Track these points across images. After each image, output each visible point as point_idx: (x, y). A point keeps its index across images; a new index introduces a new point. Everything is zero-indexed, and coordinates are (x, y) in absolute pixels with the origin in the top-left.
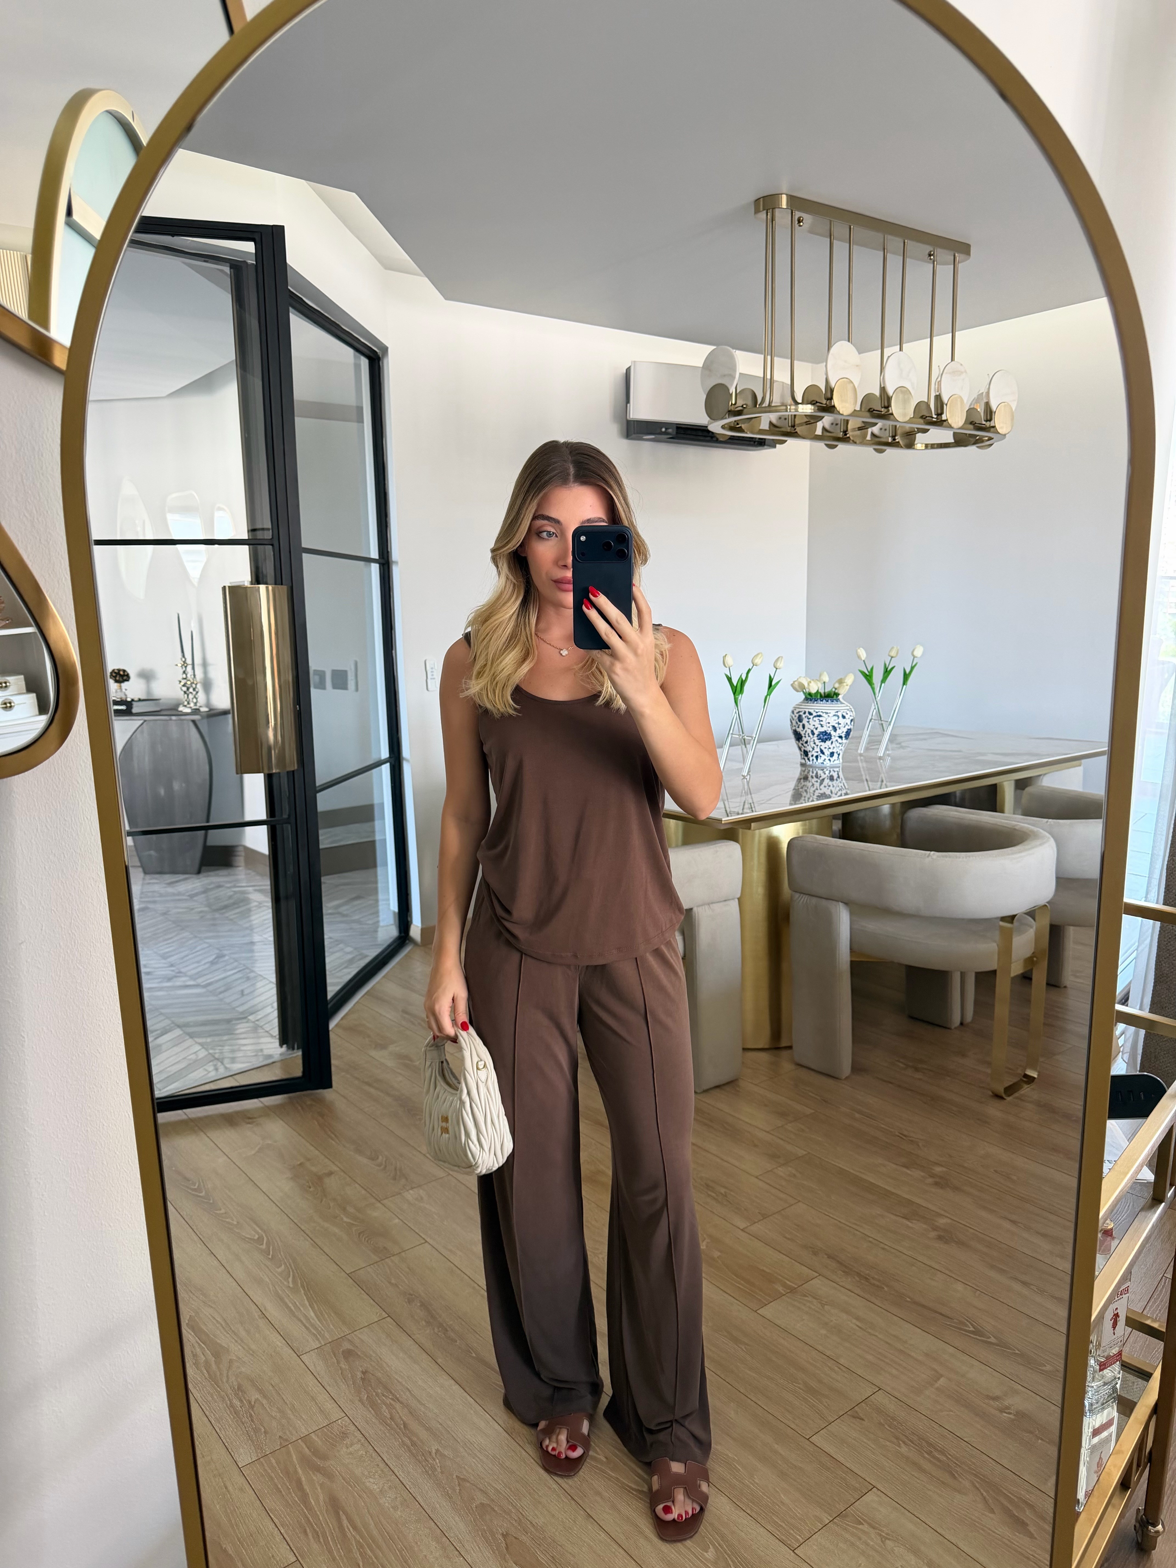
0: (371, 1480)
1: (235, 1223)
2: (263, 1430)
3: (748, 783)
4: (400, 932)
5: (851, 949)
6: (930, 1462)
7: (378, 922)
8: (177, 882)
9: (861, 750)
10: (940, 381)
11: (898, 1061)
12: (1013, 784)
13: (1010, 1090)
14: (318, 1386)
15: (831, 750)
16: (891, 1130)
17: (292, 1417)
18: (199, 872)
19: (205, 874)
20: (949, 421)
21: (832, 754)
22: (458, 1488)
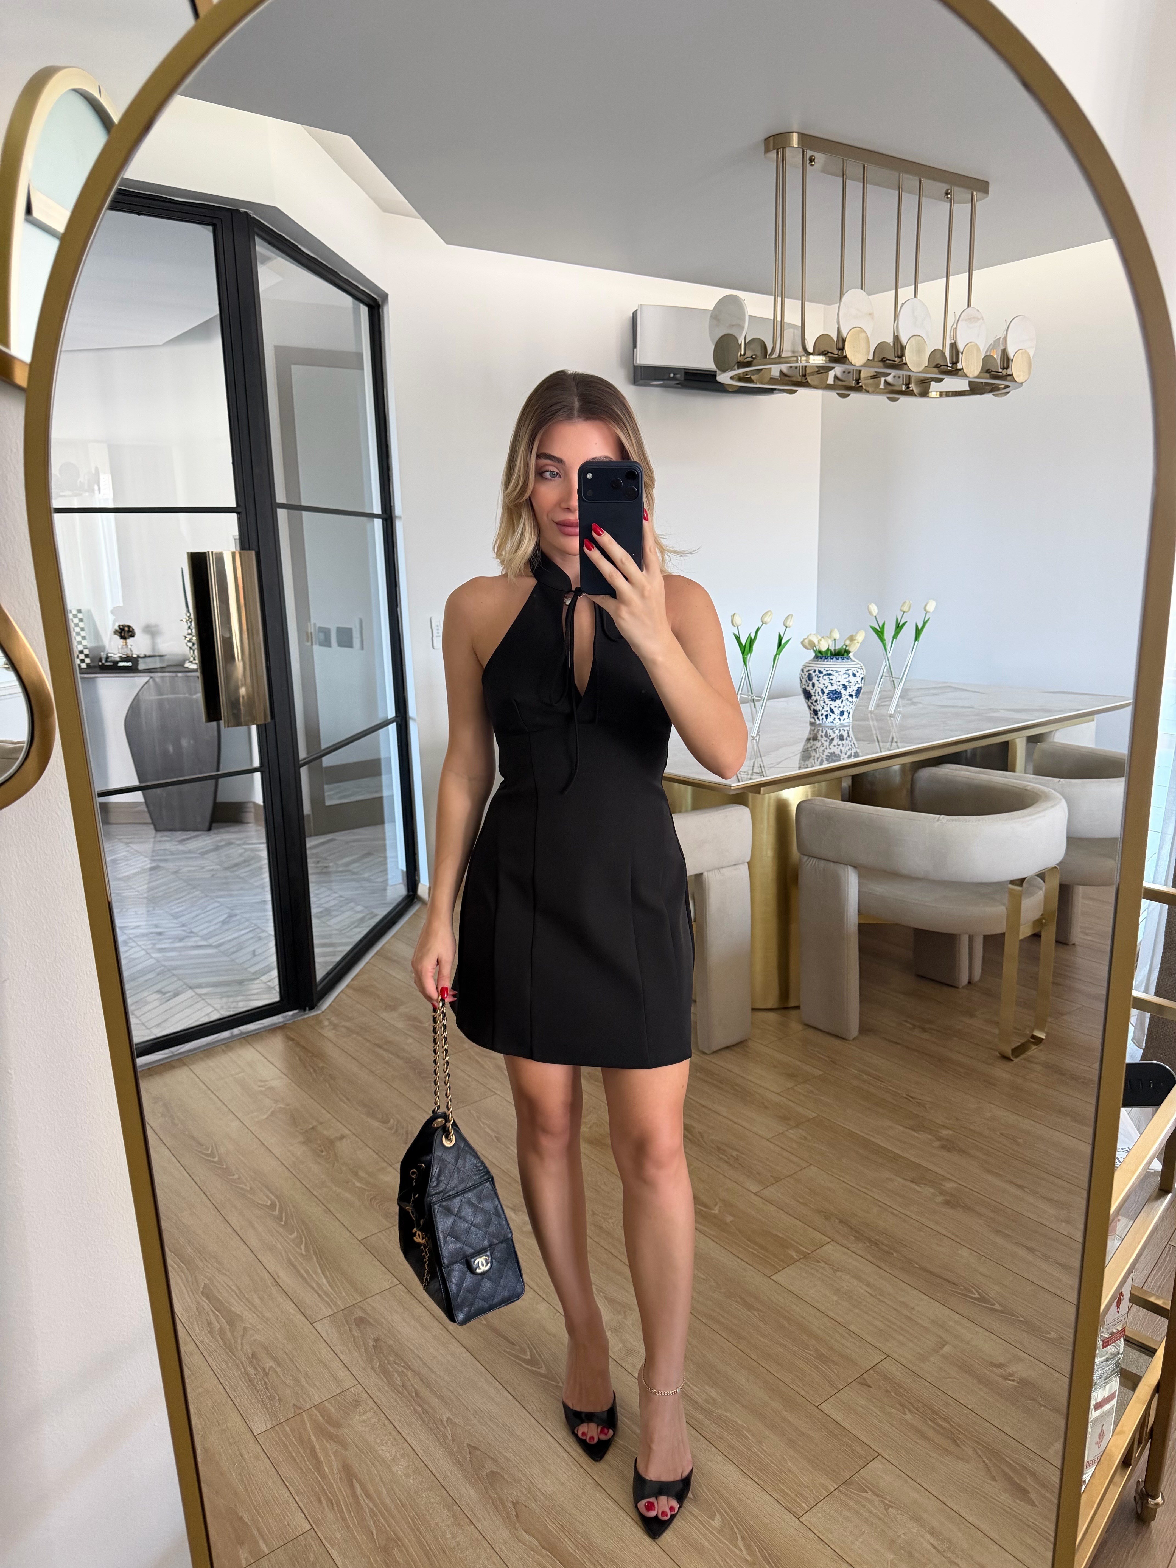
0: (384, 1448)
1: (249, 1189)
2: (277, 1398)
3: (758, 743)
4: (408, 891)
5: (859, 912)
6: (934, 1429)
7: (387, 880)
8: (188, 839)
9: (871, 708)
10: (956, 328)
11: (906, 1021)
12: (1024, 740)
13: (1019, 1051)
14: (331, 1354)
15: (841, 709)
16: (899, 1092)
17: (306, 1385)
18: (209, 829)
19: (216, 831)
20: (965, 370)
21: (842, 713)
22: (469, 1456)
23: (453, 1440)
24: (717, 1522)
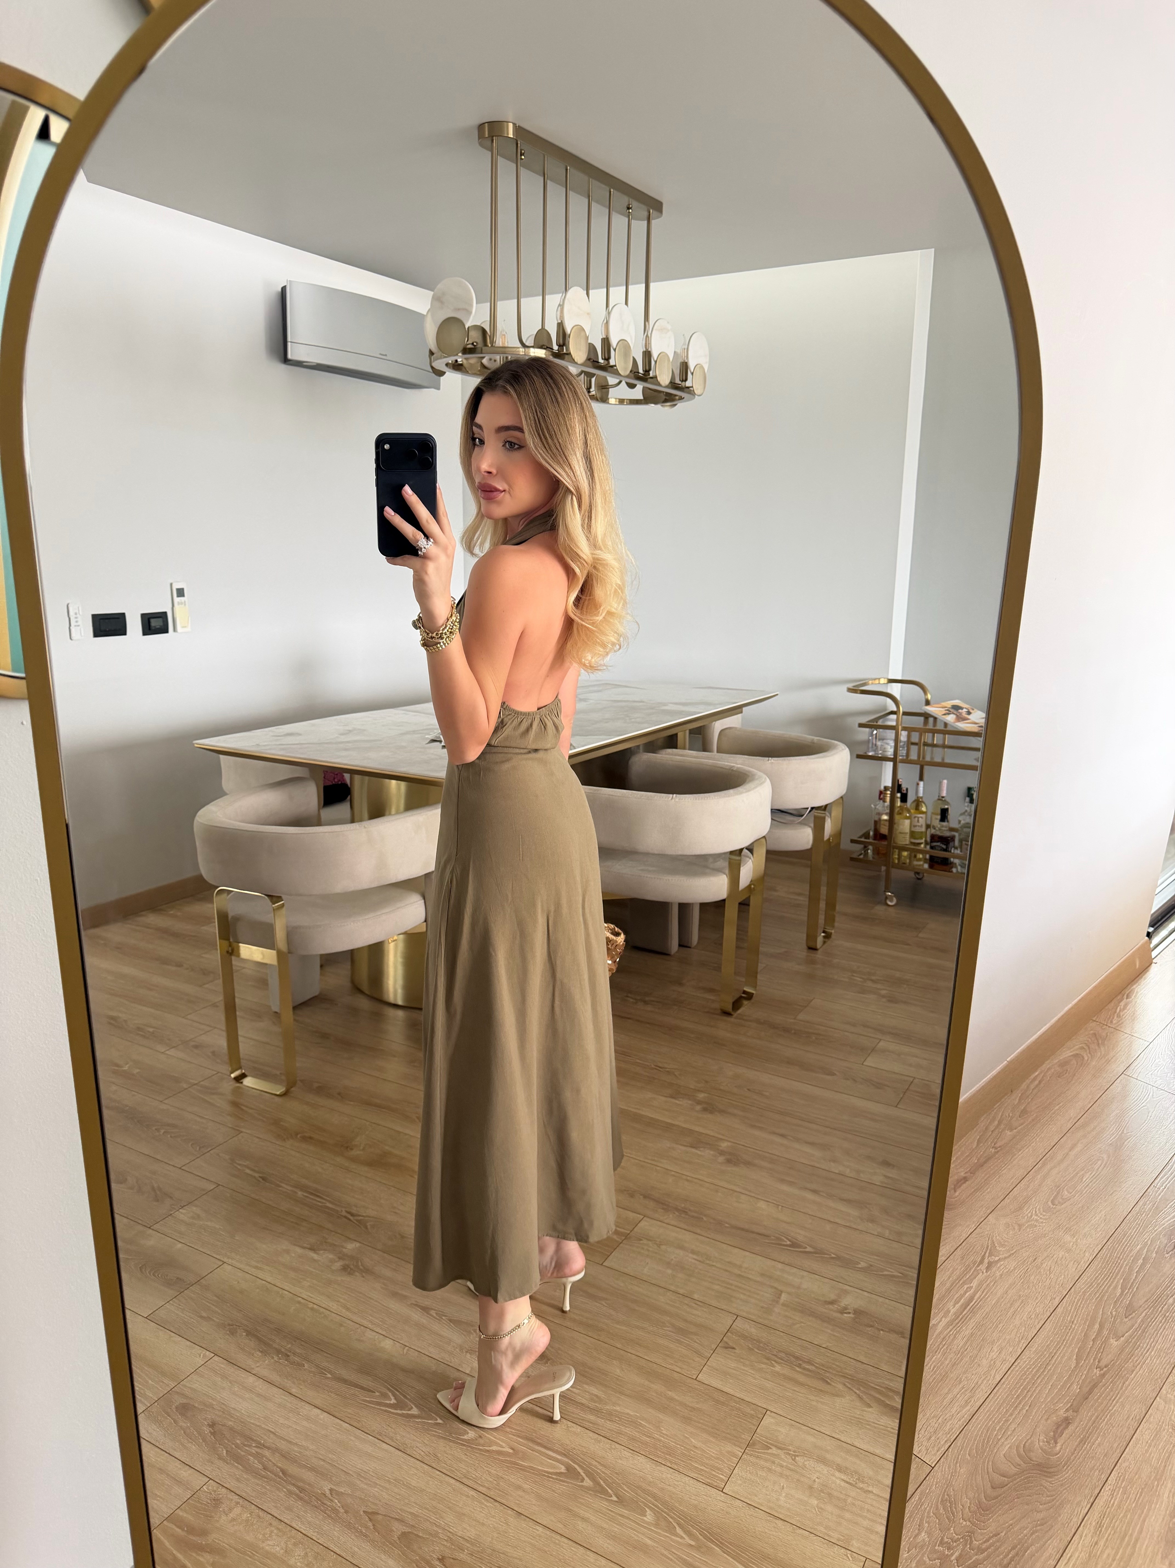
0: (270, 1543)
6: (804, 1374)
10: (650, 337)
20: (658, 378)
22: (370, 1524)
23: (346, 1512)
24: (649, 1517)
